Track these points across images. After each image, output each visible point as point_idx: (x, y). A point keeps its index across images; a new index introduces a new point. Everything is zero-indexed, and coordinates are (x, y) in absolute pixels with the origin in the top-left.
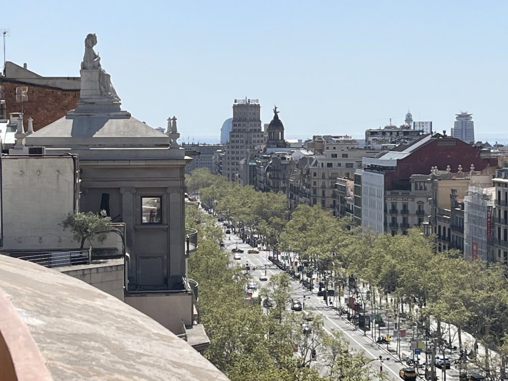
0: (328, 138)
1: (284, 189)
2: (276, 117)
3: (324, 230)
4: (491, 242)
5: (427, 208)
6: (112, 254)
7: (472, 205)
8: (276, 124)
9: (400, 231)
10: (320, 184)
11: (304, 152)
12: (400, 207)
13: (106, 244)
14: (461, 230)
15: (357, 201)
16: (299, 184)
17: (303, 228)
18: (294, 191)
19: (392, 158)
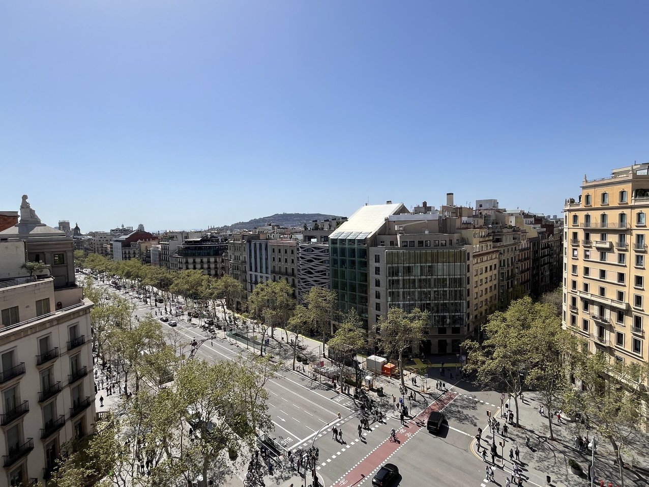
0: (97, 232)
1: (82, 249)
2: (77, 226)
3: (101, 261)
4: (160, 260)
5: (137, 252)
6: (45, 277)
7: (153, 250)
8: (77, 228)
9: (128, 259)
10: (96, 246)
11: (89, 237)
12: (127, 252)
13: (43, 273)
14: (150, 257)
15: (112, 251)
16: (88, 247)
17: (93, 261)
18: (86, 249)
19: (124, 237)
